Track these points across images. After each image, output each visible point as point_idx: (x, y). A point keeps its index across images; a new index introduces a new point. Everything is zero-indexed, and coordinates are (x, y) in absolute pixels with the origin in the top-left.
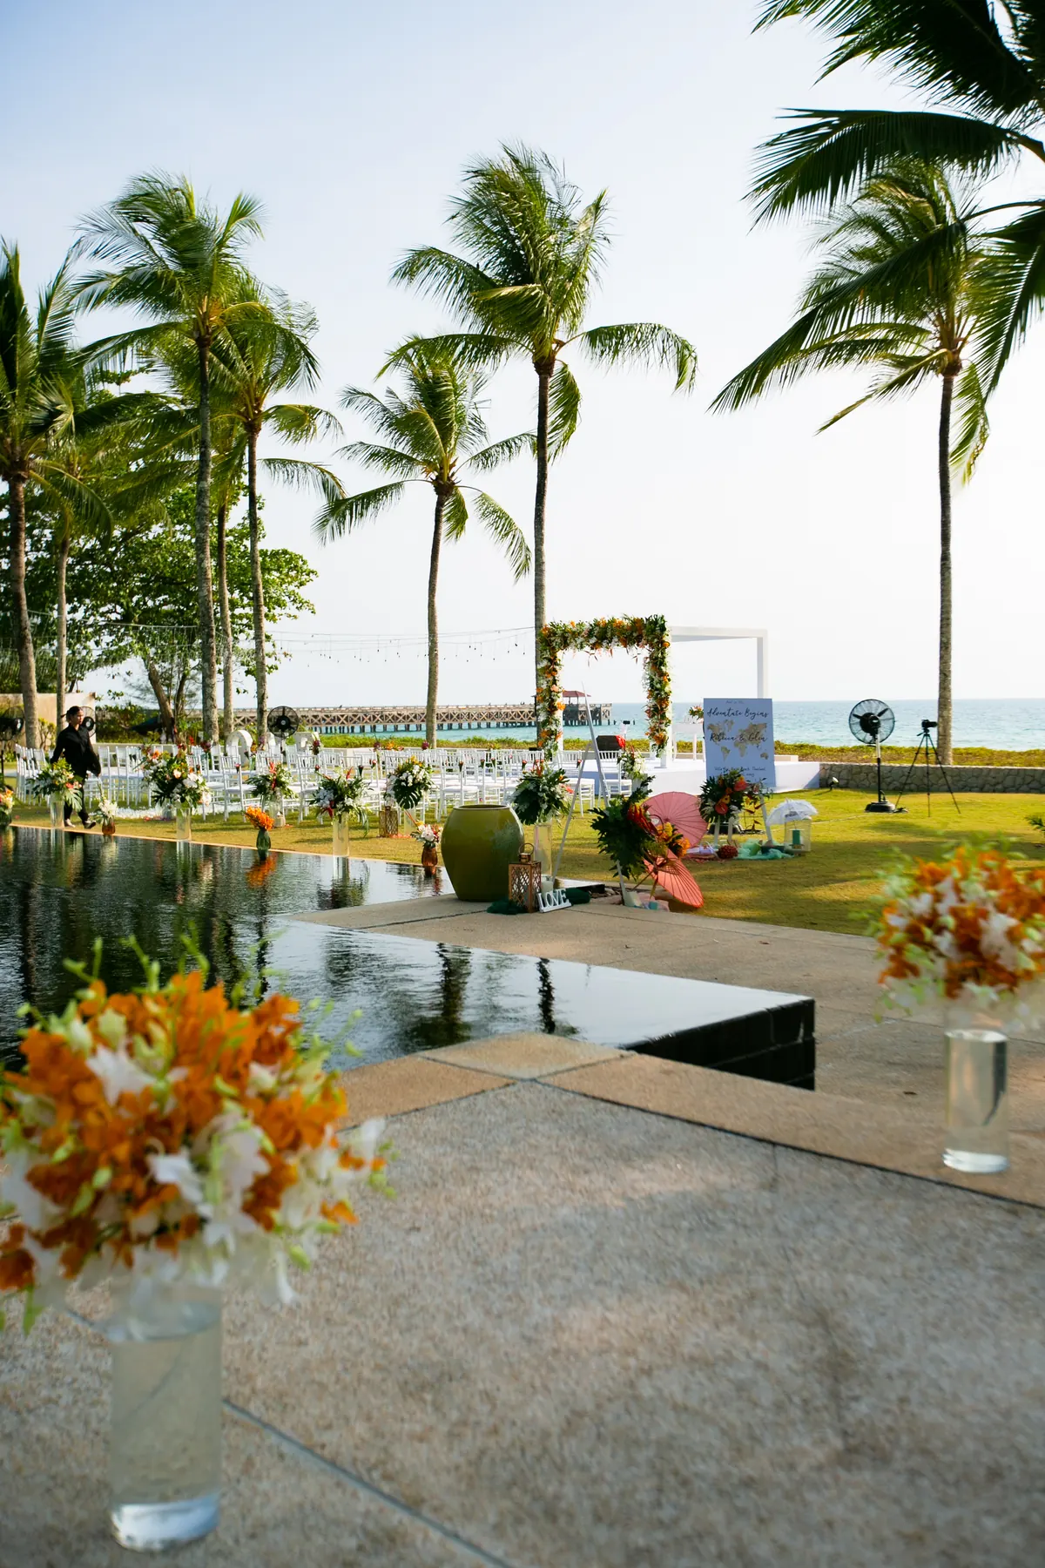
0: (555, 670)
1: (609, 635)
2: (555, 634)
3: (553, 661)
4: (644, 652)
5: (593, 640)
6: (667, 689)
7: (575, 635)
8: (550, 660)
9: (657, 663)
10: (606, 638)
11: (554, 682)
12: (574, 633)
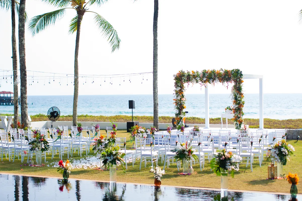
0: (182, 91)
1: (213, 77)
2: (184, 76)
3: (182, 87)
4: (231, 84)
5: (205, 79)
6: (243, 100)
7: (195, 77)
8: (181, 87)
9: (238, 89)
10: (212, 79)
11: (183, 96)
12: (194, 76)
